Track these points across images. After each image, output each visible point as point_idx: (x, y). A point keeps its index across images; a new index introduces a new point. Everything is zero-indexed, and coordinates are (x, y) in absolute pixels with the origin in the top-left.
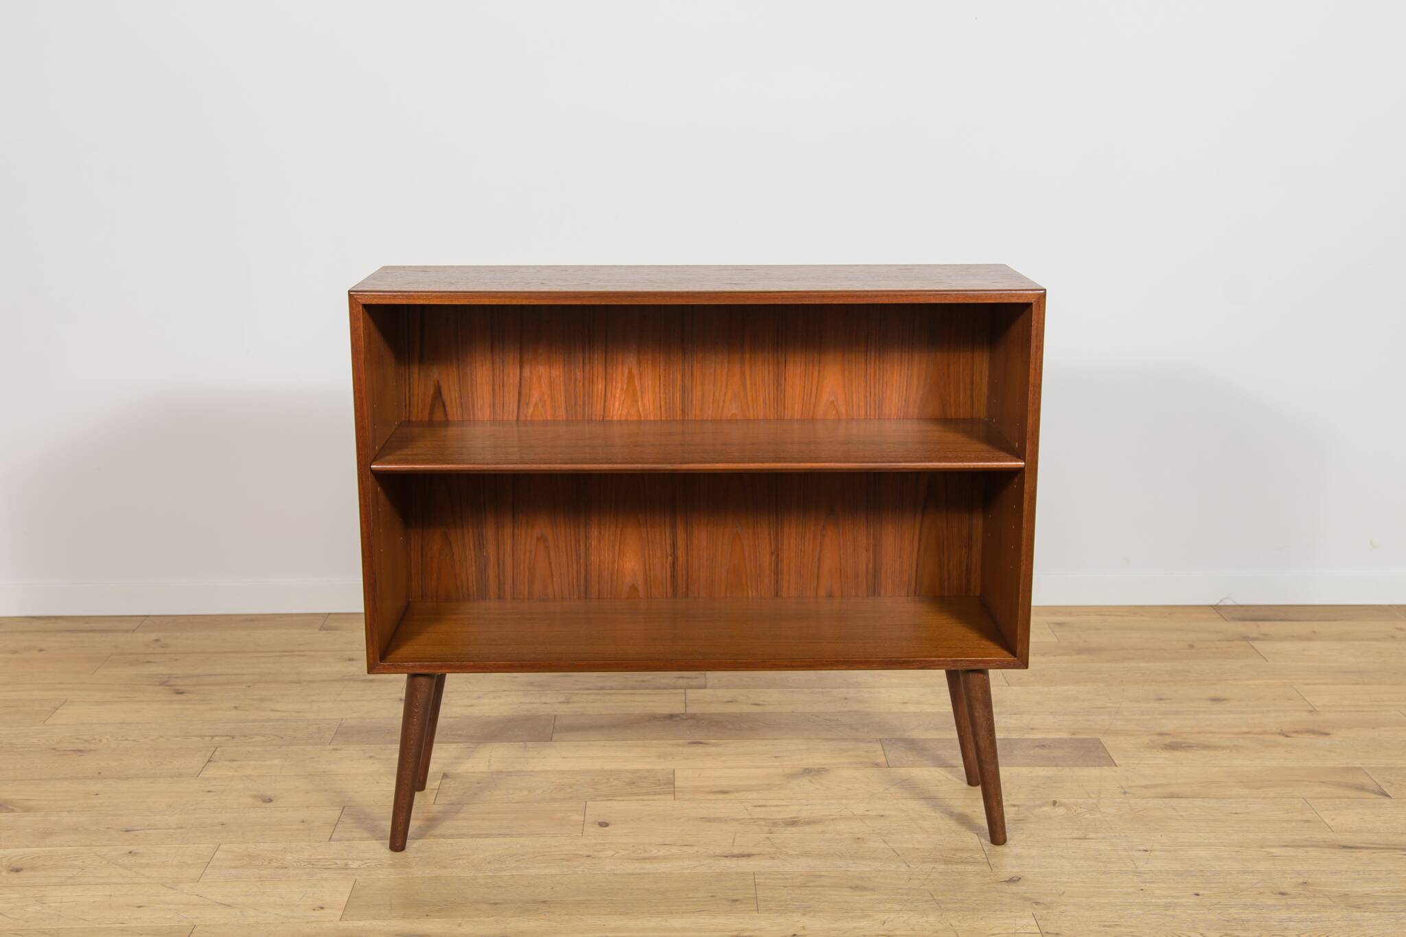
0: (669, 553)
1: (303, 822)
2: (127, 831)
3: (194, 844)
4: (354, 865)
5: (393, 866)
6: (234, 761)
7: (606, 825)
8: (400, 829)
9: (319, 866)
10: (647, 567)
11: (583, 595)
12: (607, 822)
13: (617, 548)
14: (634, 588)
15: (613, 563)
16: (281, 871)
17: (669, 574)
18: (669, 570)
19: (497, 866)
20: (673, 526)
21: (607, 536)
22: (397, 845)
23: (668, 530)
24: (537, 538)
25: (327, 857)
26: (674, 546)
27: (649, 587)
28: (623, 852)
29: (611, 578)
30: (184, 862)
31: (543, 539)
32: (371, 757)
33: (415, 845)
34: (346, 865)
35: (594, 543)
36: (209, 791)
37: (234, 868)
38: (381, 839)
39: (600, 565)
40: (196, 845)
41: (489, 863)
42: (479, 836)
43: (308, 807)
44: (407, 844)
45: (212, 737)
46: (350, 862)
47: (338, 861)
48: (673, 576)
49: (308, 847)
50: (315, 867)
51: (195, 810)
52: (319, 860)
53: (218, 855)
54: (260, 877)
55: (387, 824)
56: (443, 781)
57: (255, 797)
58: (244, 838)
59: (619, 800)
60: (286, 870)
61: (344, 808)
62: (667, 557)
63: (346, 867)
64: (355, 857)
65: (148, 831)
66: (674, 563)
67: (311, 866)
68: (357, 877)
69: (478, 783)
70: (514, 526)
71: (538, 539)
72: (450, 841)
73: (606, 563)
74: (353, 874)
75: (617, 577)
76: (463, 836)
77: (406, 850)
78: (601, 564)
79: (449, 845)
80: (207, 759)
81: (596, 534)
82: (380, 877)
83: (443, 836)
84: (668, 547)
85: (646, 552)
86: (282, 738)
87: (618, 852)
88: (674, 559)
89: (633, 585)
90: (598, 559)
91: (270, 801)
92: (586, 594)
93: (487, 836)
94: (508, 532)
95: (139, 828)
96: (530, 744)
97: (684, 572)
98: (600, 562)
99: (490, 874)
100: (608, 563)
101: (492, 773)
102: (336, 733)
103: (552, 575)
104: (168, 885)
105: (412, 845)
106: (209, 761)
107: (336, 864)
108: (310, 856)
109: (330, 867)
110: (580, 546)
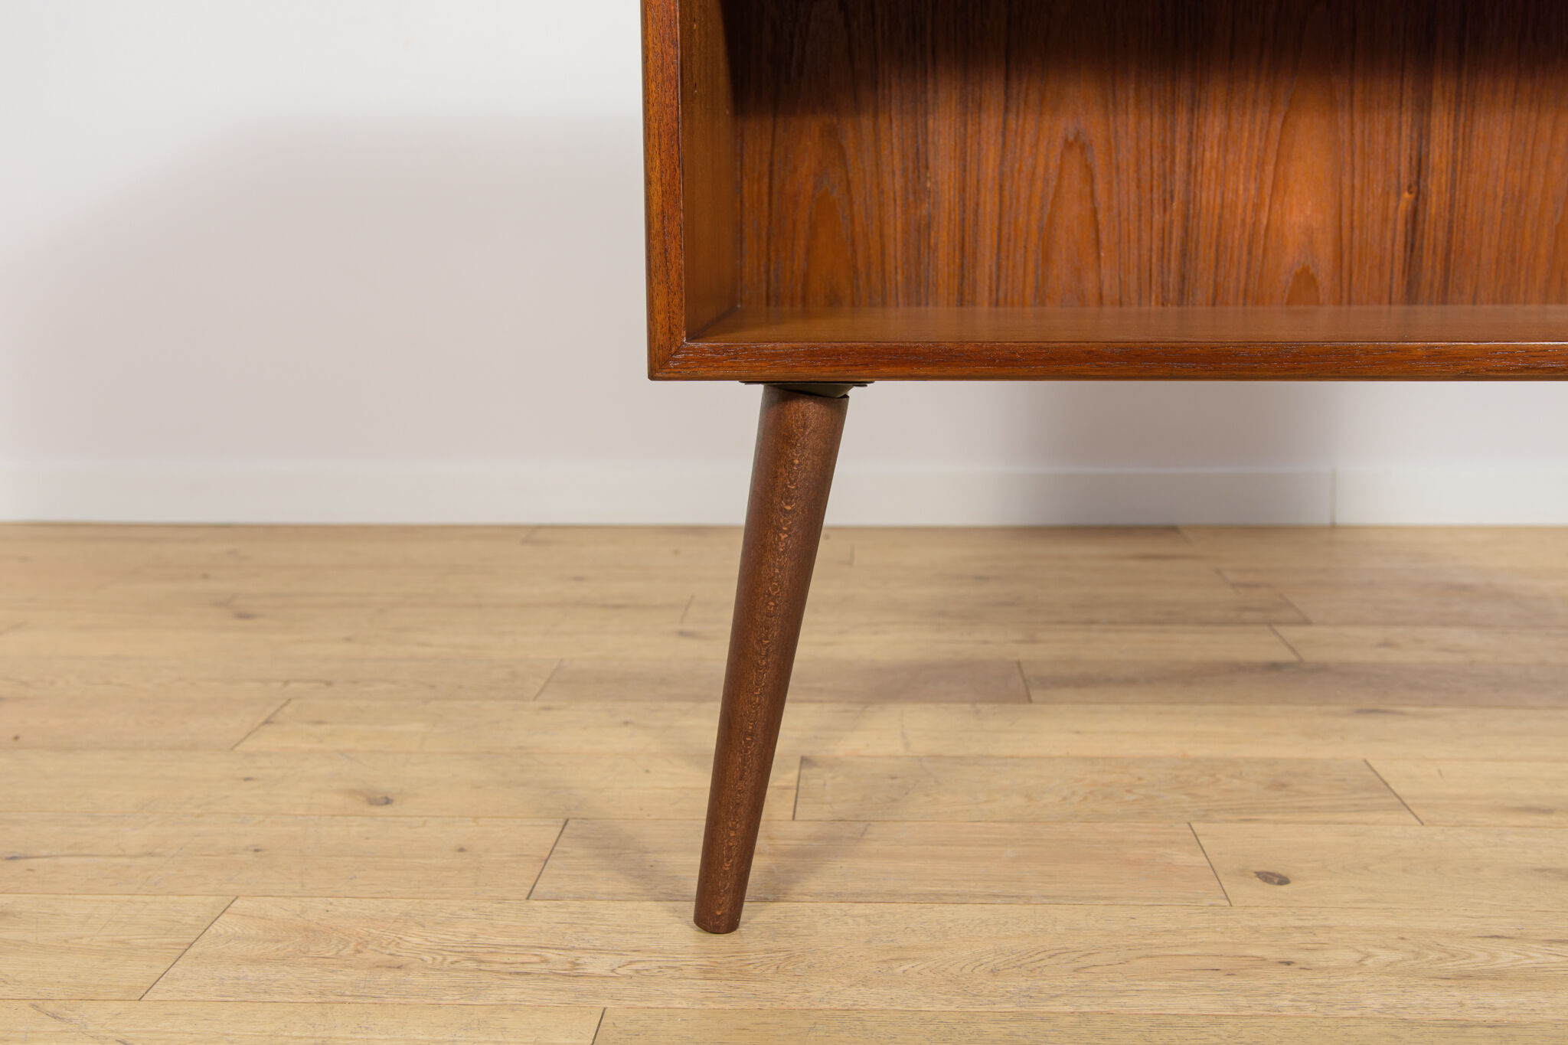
0: (1405, 180)
1: (462, 850)
2: (13, 858)
3: (170, 893)
4: (599, 965)
5: (708, 973)
6: (320, 722)
7: (1283, 881)
8: (727, 866)
9: (496, 967)
10: (1346, 221)
11: (1173, 295)
12: (1283, 873)
13: (1270, 168)
14: (1305, 279)
15: (1257, 208)
16: (387, 977)
17: (1400, 239)
18: (1400, 226)
19: (1024, 985)
20: (1423, 107)
21: (1246, 134)
22: (719, 913)
23: (1407, 118)
24: (1066, 141)
25: (518, 942)
26: (1420, 166)
27: (1345, 274)
28: (1384, 956)
29: (1250, 252)
30: (123, 942)
31: (1076, 145)
32: (626, 723)
33: (762, 917)
34: (575, 964)
35: (1211, 154)
36: (247, 779)
37: (255, 961)
38: (671, 897)
39: (1221, 217)
40: (172, 898)
41: (994, 972)
42: (938, 898)
43: (476, 818)
44: (744, 914)
45: (286, 682)
46: (586, 958)
47: (549, 954)
48: (1412, 246)
49: (471, 914)
50: (483, 967)
51: (199, 816)
52: (497, 949)
53: (226, 925)
54: (322, 993)
55: (688, 865)
56: (804, 771)
57: (353, 793)
58: (303, 885)
59: (1276, 822)
60: (399, 973)
61: (566, 823)
62: (1399, 195)
63: (574, 972)
64: (598, 943)
65: (62, 861)
66: (1415, 212)
67: (472, 965)
68: (608, 1003)
69: (893, 778)
70: (1007, 110)
71: (1068, 145)
72: (860, 909)
73: (1240, 210)
74: (595, 994)
75: (1265, 251)
76: (892, 897)
77: (742, 929)
78: (1227, 215)
79: (862, 921)
80: (262, 719)
81: (1217, 130)
82: (676, 1004)
83: (838, 897)
84: (1404, 160)
85: (1346, 180)
86: (433, 687)
87: (1369, 956)
88: (1417, 198)
89: (1306, 270)
90: (1218, 200)
91: (388, 801)
92: (1182, 292)
93: (960, 899)
94: (991, 122)
95: (44, 852)
96: (985, 708)
97: (1441, 235)
98: (1222, 206)
99: (1010, 1007)
100: (1245, 211)
101: (920, 759)
102: (549, 681)
103: (1098, 241)
104: (51, 1007)
105: (752, 914)
106: (267, 722)
107: (546, 961)
108: (475, 936)
109: (528, 968)
110: (1173, 162)
